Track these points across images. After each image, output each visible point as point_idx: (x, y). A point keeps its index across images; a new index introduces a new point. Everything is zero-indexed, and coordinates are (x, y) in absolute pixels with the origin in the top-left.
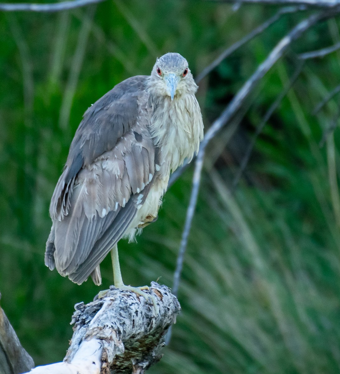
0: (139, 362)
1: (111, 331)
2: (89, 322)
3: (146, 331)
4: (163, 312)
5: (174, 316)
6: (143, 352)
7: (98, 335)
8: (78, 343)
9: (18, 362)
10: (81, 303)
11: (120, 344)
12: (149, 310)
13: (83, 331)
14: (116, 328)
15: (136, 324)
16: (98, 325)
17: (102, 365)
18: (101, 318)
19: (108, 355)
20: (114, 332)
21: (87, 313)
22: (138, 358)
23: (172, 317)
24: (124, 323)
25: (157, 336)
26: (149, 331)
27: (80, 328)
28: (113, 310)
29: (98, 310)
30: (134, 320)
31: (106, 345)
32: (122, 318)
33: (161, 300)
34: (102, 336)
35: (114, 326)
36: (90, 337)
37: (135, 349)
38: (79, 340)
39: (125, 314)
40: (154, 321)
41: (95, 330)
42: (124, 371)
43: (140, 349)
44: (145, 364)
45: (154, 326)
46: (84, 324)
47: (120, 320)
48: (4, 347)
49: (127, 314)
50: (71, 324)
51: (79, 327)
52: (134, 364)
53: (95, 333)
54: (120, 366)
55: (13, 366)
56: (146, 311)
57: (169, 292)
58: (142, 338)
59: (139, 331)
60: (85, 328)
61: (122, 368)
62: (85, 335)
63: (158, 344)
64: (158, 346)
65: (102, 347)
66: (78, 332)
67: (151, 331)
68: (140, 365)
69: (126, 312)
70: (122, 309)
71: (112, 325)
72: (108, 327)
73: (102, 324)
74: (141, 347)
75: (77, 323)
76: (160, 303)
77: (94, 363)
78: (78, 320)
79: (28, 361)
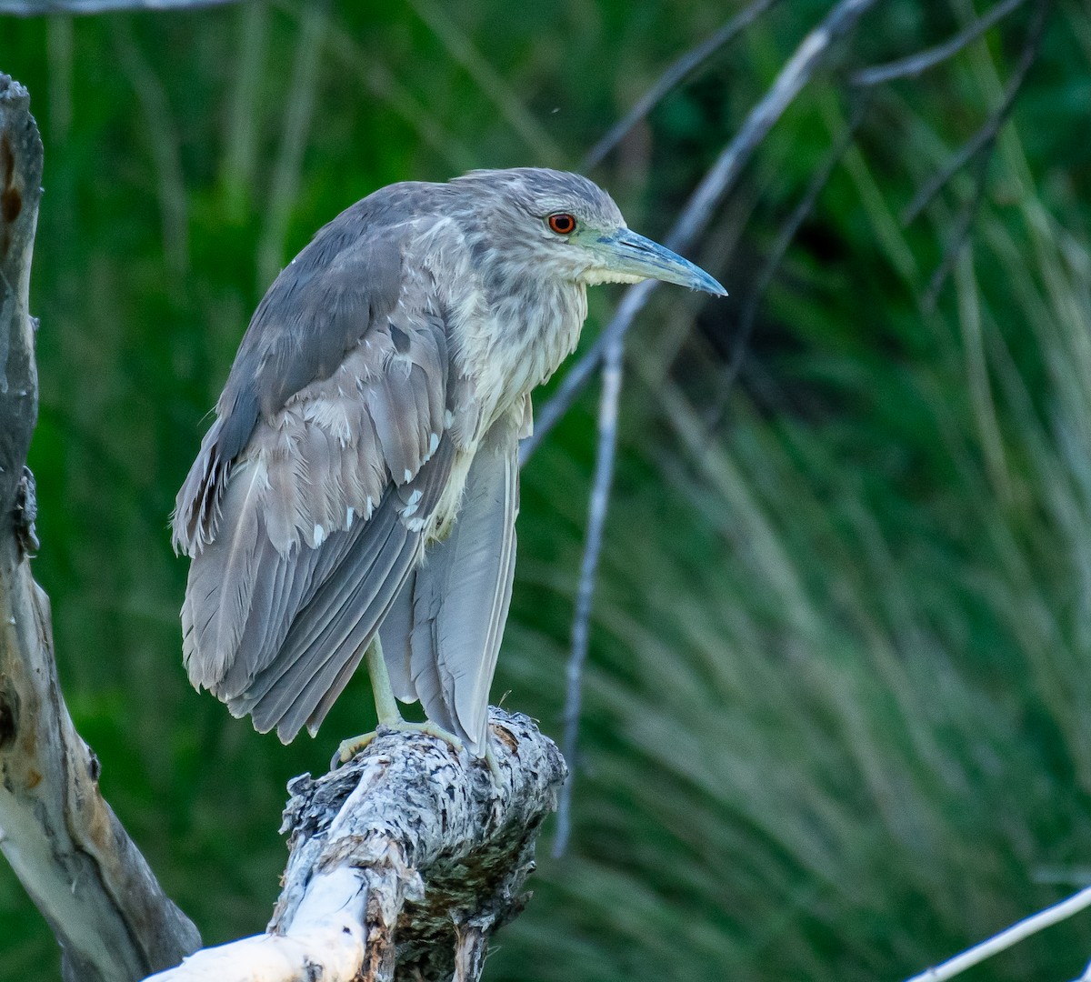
0: (472, 918)
1: (385, 844)
2: (328, 823)
3: (479, 837)
4: (520, 784)
5: (550, 792)
6: (477, 889)
7: (354, 856)
8: (301, 880)
9: (158, 937)
10: (303, 776)
11: (412, 875)
12: (485, 782)
13: (312, 848)
14: (398, 836)
15: (452, 820)
16: (352, 830)
17: (369, 933)
18: (358, 813)
19: (384, 908)
20: (394, 845)
21: (322, 801)
22: (466, 907)
23: (545, 795)
24: (419, 821)
25: (512, 845)
26: (488, 836)
27: (306, 840)
28: (388, 787)
29: (350, 791)
30: (444, 812)
31: (376, 882)
32: (413, 808)
33: (514, 752)
34: (363, 858)
35: (393, 829)
36: (333, 863)
37: (457, 885)
38: (306, 874)
39: (419, 796)
40: (498, 808)
41: (344, 843)
42: (433, 942)
43: (470, 883)
44: (486, 922)
45: (500, 821)
46: (315, 831)
47: (409, 814)
48: (118, 900)
49: (426, 796)
50: (281, 831)
51: (301, 838)
52: (456, 922)
53: (344, 853)
54: (422, 931)
55: (146, 947)
56: (475, 784)
57: (534, 730)
58: (470, 854)
59: (461, 838)
60: (318, 842)
61: (426, 935)
62: (318, 860)
63: (516, 867)
64: (517, 871)
65: (365, 888)
66: (301, 852)
67: (493, 835)
68: (474, 923)
69: (422, 792)
70: (411, 784)
71: (388, 827)
72: (379, 834)
73: (361, 828)
74: (471, 877)
75: (296, 829)
76: (512, 760)
77: (347, 930)
78: (299, 822)
79: (186, 932)
